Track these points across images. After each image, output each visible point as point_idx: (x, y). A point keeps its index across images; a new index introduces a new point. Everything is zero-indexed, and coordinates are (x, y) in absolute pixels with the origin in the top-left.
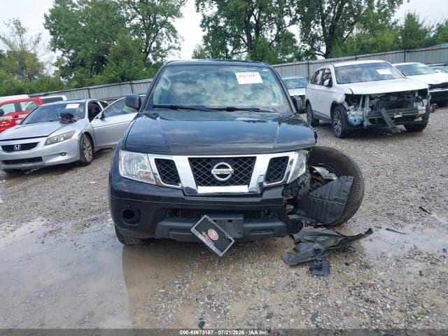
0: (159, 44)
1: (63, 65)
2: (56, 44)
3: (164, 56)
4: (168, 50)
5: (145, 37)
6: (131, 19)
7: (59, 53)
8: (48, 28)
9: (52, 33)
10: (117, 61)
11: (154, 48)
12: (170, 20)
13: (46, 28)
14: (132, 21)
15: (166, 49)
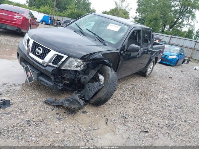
0: (183, 21)
1: (137, 19)
2: (138, 10)
3: (182, 27)
4: (186, 25)
5: (178, 16)
6: (176, 7)
7: (138, 14)
8: (138, 3)
9: (138, 5)
10: (150, 22)
11: (179, 22)
12: (194, 10)
13: (137, 3)
14: (175, 8)
15: (185, 24)
